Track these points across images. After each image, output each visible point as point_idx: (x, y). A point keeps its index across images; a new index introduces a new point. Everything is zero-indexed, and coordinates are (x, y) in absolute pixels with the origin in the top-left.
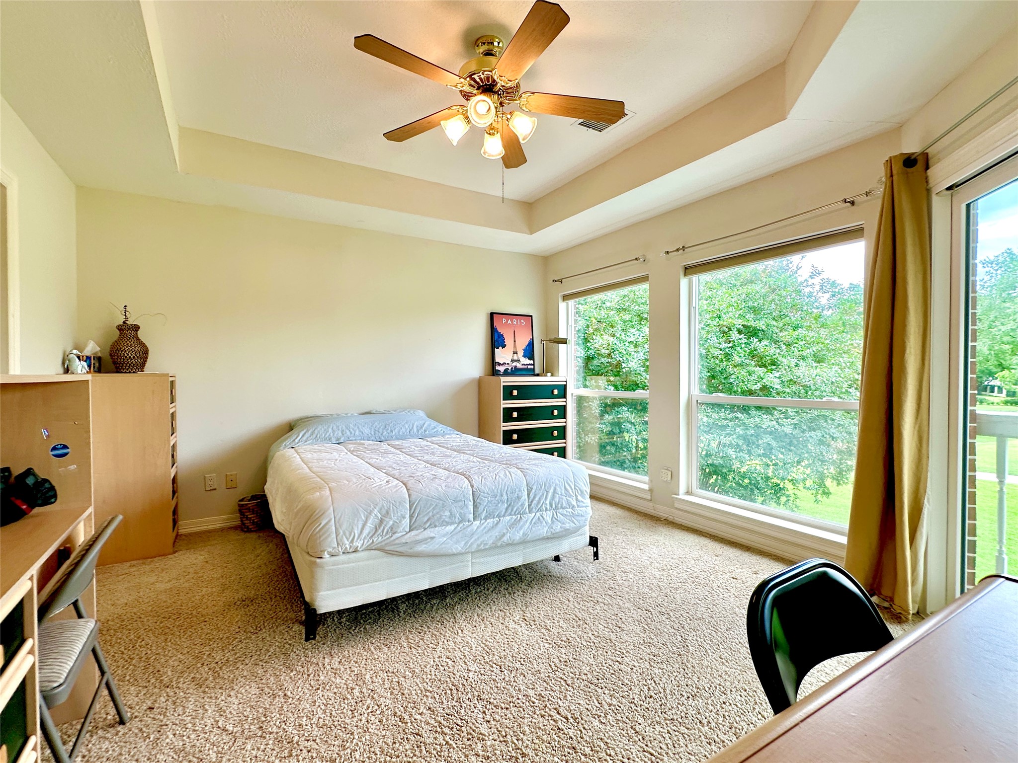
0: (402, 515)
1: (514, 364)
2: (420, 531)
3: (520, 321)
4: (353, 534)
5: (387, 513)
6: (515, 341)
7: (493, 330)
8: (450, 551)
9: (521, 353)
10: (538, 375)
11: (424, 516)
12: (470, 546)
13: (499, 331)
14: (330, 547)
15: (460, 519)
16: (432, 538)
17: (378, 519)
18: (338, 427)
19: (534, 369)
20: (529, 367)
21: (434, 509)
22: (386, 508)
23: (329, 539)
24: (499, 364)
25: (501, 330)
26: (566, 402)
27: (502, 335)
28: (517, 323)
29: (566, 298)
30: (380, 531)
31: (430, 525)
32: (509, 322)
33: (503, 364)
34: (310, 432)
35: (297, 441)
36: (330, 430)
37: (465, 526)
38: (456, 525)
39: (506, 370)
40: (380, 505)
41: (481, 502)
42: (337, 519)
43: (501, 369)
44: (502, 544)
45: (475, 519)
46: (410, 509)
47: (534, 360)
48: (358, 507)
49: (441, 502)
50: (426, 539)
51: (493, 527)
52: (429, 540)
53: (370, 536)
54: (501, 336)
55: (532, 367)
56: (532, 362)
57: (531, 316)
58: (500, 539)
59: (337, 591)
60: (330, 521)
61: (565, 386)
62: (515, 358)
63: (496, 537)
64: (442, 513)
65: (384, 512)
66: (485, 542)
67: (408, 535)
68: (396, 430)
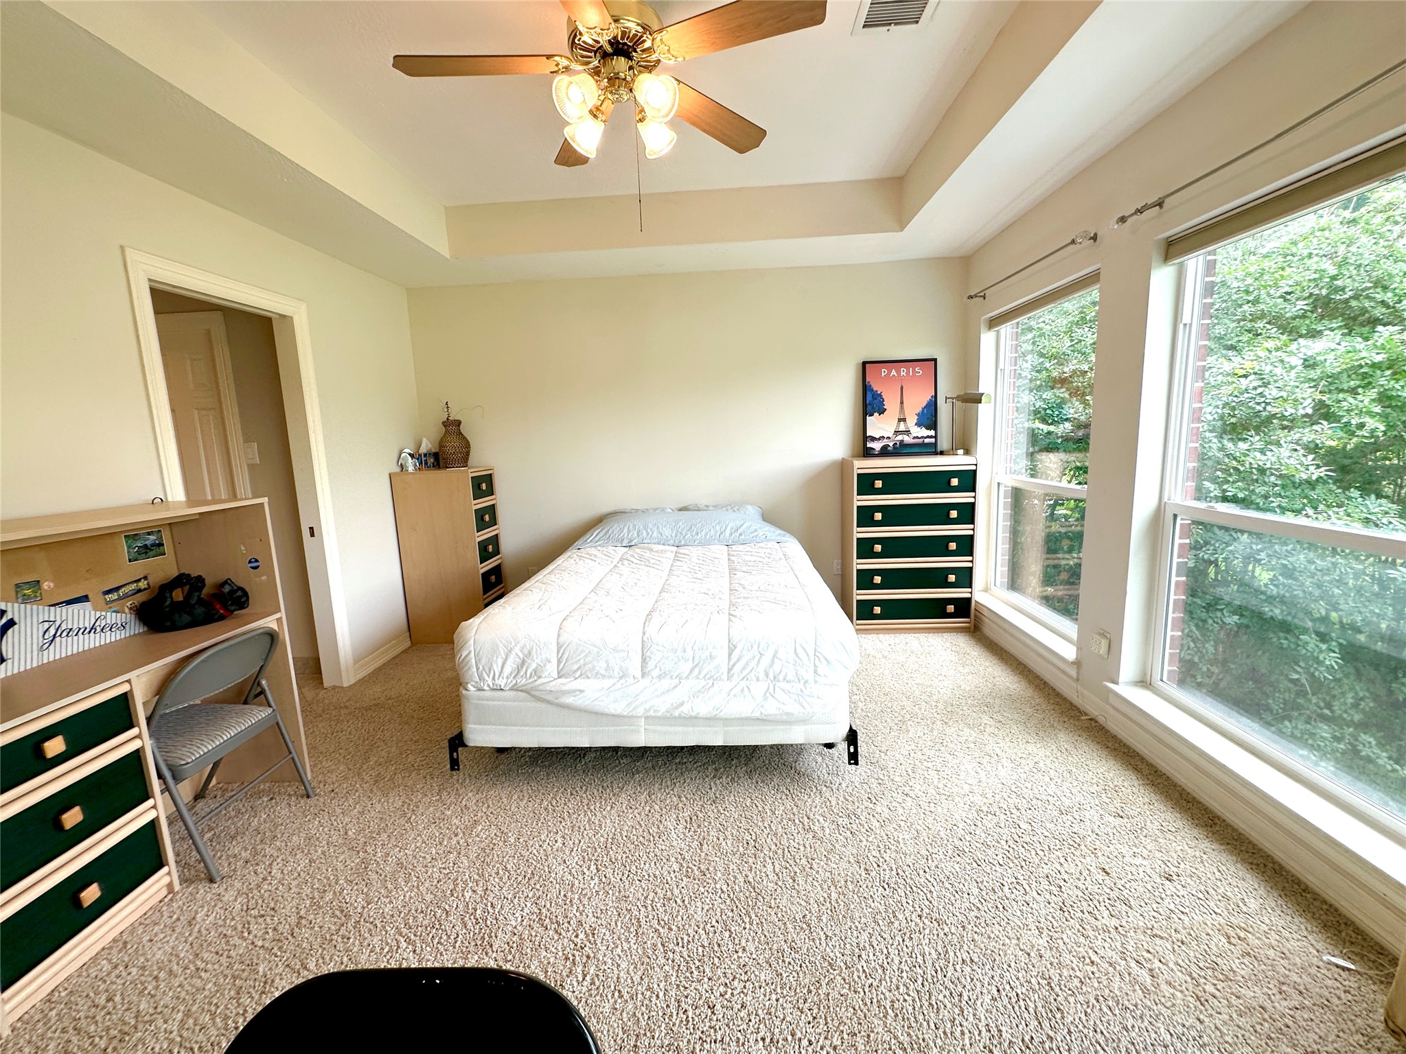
0: (546, 658)
1: (900, 438)
2: (568, 680)
3: (914, 371)
4: (492, 672)
5: (530, 653)
6: (902, 403)
7: (865, 388)
8: (606, 710)
9: (912, 421)
10: (942, 453)
11: (573, 664)
12: (634, 709)
13: (875, 389)
14: (472, 681)
15: (621, 674)
16: (582, 691)
17: (520, 659)
18: (634, 526)
19: (935, 444)
20: (927, 441)
21: (586, 656)
22: (528, 647)
23: (470, 673)
24: (873, 439)
25: (877, 387)
26: (975, 497)
27: (880, 395)
28: (908, 373)
29: (994, 323)
30: (522, 673)
31: (581, 675)
32: (894, 373)
33: (879, 439)
34: (604, 531)
35: (589, 541)
36: (626, 530)
37: (627, 684)
38: (615, 680)
39: (885, 448)
40: (522, 643)
41: (652, 656)
42: (477, 651)
43: (877, 446)
44: (680, 715)
45: (643, 676)
46: (558, 653)
47: (935, 429)
48: (498, 642)
49: (596, 650)
50: (574, 691)
51: (668, 690)
52: (578, 693)
53: (513, 676)
54: (878, 397)
55: (933, 440)
56: (932, 433)
57: (935, 360)
58: (677, 708)
59: (486, 727)
60: (469, 653)
61: (975, 472)
62: (902, 427)
63: (672, 704)
64: (595, 663)
65: (526, 652)
66: (655, 708)
67: (554, 683)
68: (703, 533)
